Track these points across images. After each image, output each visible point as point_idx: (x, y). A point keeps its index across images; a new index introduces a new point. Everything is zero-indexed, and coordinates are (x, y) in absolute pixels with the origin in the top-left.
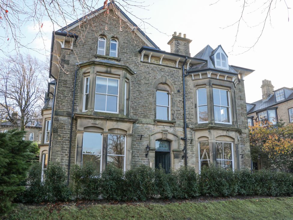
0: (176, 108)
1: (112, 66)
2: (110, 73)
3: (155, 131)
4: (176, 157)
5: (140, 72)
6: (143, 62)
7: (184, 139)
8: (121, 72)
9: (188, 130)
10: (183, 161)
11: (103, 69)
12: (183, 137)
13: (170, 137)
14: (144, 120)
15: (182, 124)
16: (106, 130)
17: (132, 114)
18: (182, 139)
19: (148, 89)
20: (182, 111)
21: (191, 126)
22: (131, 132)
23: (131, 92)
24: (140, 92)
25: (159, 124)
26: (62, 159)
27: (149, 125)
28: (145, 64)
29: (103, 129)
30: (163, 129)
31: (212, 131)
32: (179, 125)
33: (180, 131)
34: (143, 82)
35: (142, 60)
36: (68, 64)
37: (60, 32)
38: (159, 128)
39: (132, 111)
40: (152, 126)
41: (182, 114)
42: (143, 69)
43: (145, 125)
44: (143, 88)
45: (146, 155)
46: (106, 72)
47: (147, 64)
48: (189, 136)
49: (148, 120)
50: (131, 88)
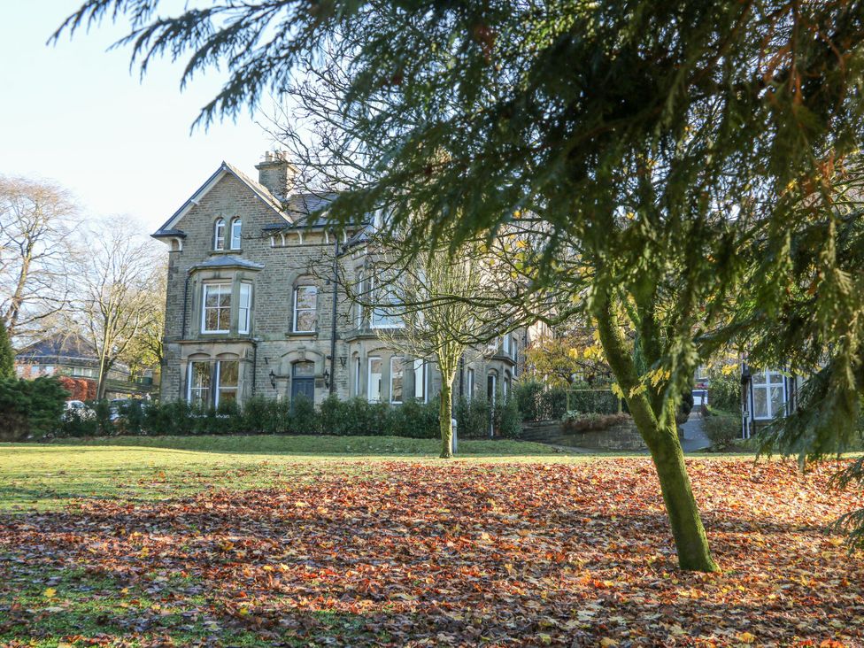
0: (322, 311)
1: (219, 268)
2: (219, 278)
3: (290, 350)
4: (319, 386)
5: (270, 264)
6: (275, 247)
7: (332, 358)
8: (233, 274)
9: (339, 343)
10: (328, 391)
11: (210, 274)
12: (330, 354)
13: (310, 356)
14: (272, 336)
15: (330, 335)
16: (213, 357)
17: (256, 329)
18: (329, 358)
19: (281, 288)
20: (331, 315)
21: (343, 337)
22: (244, 356)
23: (257, 297)
24: (269, 294)
25: (293, 338)
26: (172, 397)
27: (280, 342)
28: (278, 249)
29: (209, 356)
30: (300, 346)
31: (362, 342)
32: (324, 336)
33: (325, 346)
34: (274, 278)
35: (273, 244)
36: (177, 272)
37: (159, 233)
38: (296, 344)
39: (257, 324)
40: (284, 343)
41: (331, 319)
42: (274, 258)
43: (275, 343)
44: (273, 288)
45: (274, 385)
46: (215, 278)
47: (281, 249)
48: (340, 352)
49: (279, 336)
50: (257, 291)
